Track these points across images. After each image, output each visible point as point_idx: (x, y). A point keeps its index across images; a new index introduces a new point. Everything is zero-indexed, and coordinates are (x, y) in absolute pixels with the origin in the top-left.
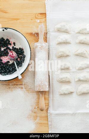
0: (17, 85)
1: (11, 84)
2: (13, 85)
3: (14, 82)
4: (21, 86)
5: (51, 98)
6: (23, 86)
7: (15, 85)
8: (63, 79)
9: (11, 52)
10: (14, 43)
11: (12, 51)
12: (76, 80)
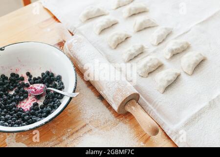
0: (77, 131)
1: (64, 138)
2: (68, 137)
3: (69, 130)
4: (85, 130)
5: (154, 110)
6: (90, 126)
7: (72, 134)
8: (149, 64)
9: (32, 88)
10: (28, 74)
11: (31, 86)
12: (168, 57)
